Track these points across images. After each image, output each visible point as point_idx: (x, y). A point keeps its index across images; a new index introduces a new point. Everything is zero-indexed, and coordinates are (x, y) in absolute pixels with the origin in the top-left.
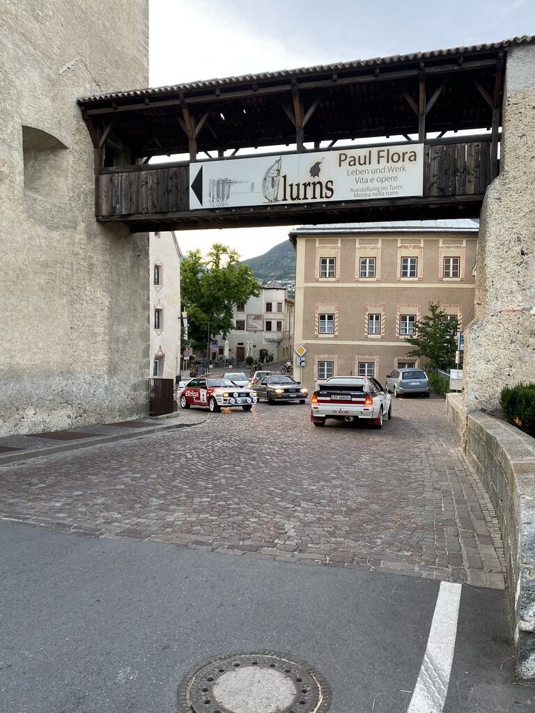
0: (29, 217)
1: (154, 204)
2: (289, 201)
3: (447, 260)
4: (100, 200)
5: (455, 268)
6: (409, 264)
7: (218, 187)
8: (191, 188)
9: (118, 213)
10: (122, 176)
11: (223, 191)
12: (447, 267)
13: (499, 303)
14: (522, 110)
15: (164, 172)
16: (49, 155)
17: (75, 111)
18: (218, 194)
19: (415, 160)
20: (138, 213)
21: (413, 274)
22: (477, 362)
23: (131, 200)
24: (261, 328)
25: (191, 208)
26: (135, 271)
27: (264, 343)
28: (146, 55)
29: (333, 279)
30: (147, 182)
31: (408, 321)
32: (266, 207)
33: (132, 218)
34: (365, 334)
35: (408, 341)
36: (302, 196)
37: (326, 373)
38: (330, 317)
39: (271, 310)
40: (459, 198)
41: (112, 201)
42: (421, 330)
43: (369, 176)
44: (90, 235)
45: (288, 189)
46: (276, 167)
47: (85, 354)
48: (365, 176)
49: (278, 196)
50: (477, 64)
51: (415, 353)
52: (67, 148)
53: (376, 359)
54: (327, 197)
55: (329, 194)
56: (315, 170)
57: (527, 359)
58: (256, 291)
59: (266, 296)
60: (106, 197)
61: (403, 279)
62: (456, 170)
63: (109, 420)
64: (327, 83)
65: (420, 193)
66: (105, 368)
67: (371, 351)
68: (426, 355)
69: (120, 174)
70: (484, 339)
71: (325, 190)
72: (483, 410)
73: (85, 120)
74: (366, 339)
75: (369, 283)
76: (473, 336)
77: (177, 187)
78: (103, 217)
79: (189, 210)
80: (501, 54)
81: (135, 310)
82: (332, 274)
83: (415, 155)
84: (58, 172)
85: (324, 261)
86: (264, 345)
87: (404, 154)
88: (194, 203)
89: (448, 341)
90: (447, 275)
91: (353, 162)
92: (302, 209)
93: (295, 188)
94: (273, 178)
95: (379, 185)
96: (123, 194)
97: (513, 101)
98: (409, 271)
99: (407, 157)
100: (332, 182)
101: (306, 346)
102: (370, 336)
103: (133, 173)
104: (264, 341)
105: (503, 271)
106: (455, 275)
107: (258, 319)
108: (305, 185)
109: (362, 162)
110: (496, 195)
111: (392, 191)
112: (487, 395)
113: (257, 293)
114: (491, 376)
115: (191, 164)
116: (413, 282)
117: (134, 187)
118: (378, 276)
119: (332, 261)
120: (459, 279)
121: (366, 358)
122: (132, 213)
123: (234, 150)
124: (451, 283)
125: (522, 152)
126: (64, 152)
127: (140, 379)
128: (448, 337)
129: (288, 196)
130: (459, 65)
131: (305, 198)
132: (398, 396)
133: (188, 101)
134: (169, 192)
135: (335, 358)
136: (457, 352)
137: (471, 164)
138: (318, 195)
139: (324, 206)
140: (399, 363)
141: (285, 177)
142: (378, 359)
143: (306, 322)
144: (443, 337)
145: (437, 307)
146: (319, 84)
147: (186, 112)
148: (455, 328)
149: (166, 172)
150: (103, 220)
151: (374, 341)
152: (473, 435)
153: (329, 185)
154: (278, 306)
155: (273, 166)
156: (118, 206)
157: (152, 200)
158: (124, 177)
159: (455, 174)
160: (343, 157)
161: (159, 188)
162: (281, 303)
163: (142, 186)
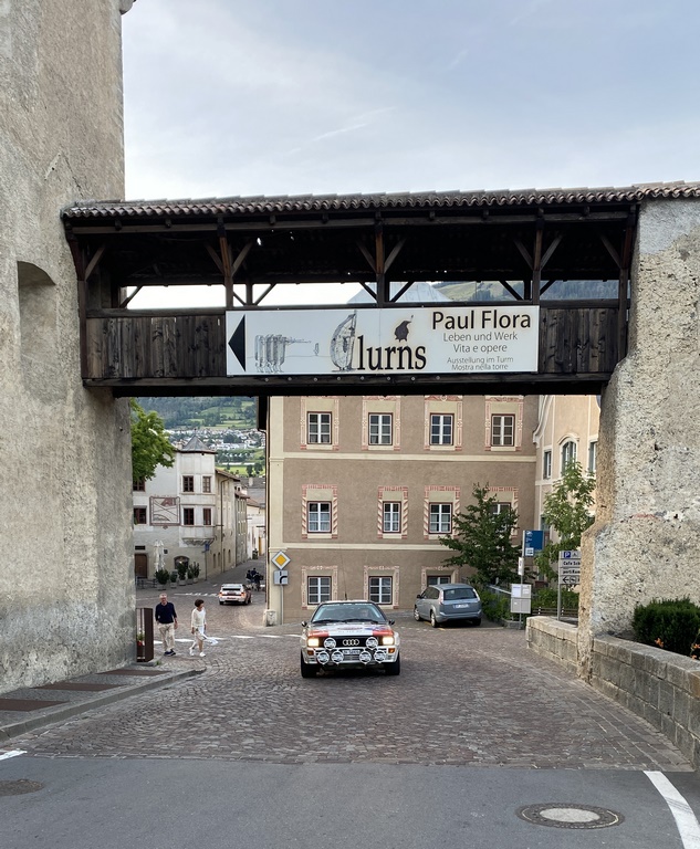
0: (27, 388)
1: (172, 365)
2: (368, 371)
3: (496, 420)
4: (89, 356)
5: (508, 431)
6: (442, 425)
7: (268, 346)
8: (228, 347)
9: (117, 374)
10: (122, 322)
11: (275, 353)
12: (497, 431)
13: (630, 507)
14: (657, 278)
15: (187, 321)
16: (27, 293)
17: (57, 230)
18: (268, 356)
19: (529, 325)
20: (148, 376)
21: (447, 441)
22: (604, 577)
23: (137, 358)
24: (174, 520)
25: (230, 372)
26: (118, 453)
27: (182, 545)
29: (329, 447)
30: (161, 334)
31: (440, 513)
32: (335, 376)
33: (137, 384)
34: (379, 533)
35: (445, 542)
36: (384, 364)
37: (319, 594)
38: (325, 507)
39: (192, 489)
40: (580, 376)
41: (107, 358)
42: (463, 526)
43: (471, 344)
44: (78, 408)
45: (366, 354)
46: (348, 324)
47: (77, 576)
48: (466, 343)
49: (351, 363)
50: (605, 216)
51: (454, 561)
52: (54, 284)
53: (395, 571)
54: (417, 368)
55: (420, 363)
56: (402, 331)
57: (660, 571)
58: (166, 456)
59: (184, 465)
60: (98, 351)
61: (433, 448)
62: (578, 342)
63: (102, 668)
64: (422, 221)
65: (534, 368)
66: (95, 594)
67: (387, 558)
68: (472, 565)
69: (119, 320)
71: (414, 359)
72: (611, 633)
73: (69, 241)
74: (381, 540)
75: (383, 454)
76: (599, 545)
77: (207, 343)
78: (93, 379)
79: (225, 376)
80: (633, 208)
81: (120, 510)
82: (327, 439)
83: (529, 320)
84: (42, 319)
85: (313, 418)
86: (183, 549)
87: (515, 318)
88: (233, 367)
89: (501, 543)
90: (496, 442)
91: (452, 323)
92: (384, 381)
93: (375, 354)
94: (345, 339)
95: (485, 355)
96: (125, 349)
97: (646, 266)
98: (441, 435)
99: (518, 321)
100: (424, 348)
101: (289, 552)
102: (385, 536)
103: (140, 320)
104: (181, 542)
105: (634, 469)
106: (508, 442)
107: (171, 504)
108: (389, 351)
109: (463, 325)
110: (628, 378)
111: (499, 364)
112: (615, 615)
113: (169, 459)
114: (620, 592)
115: (227, 313)
116: (447, 453)
117: (142, 339)
118: (396, 442)
119: (326, 418)
120: (513, 449)
121: (380, 570)
122: (139, 375)
123: (269, 285)
124: (501, 455)
125: (656, 329)
126: (49, 290)
127: (127, 609)
128: (501, 537)
129: (366, 364)
130: (584, 215)
131: (389, 367)
132: (438, 625)
133: (229, 227)
134: (195, 349)
135: (333, 570)
136: (520, 559)
137: (595, 333)
138: (405, 363)
139: (413, 379)
140: (428, 577)
141: (361, 338)
142: (397, 571)
143: (287, 515)
144: (494, 536)
145: (485, 492)
146: (411, 221)
147: (223, 241)
148: (511, 523)
149: (190, 321)
150: (94, 384)
151: (392, 543)
152: (606, 661)
153: (421, 352)
154: (205, 483)
155: (345, 323)
156: (117, 366)
157: (170, 360)
158: (125, 324)
159: (576, 346)
160: (438, 317)
161: (181, 342)
162: (209, 478)
163: (155, 338)
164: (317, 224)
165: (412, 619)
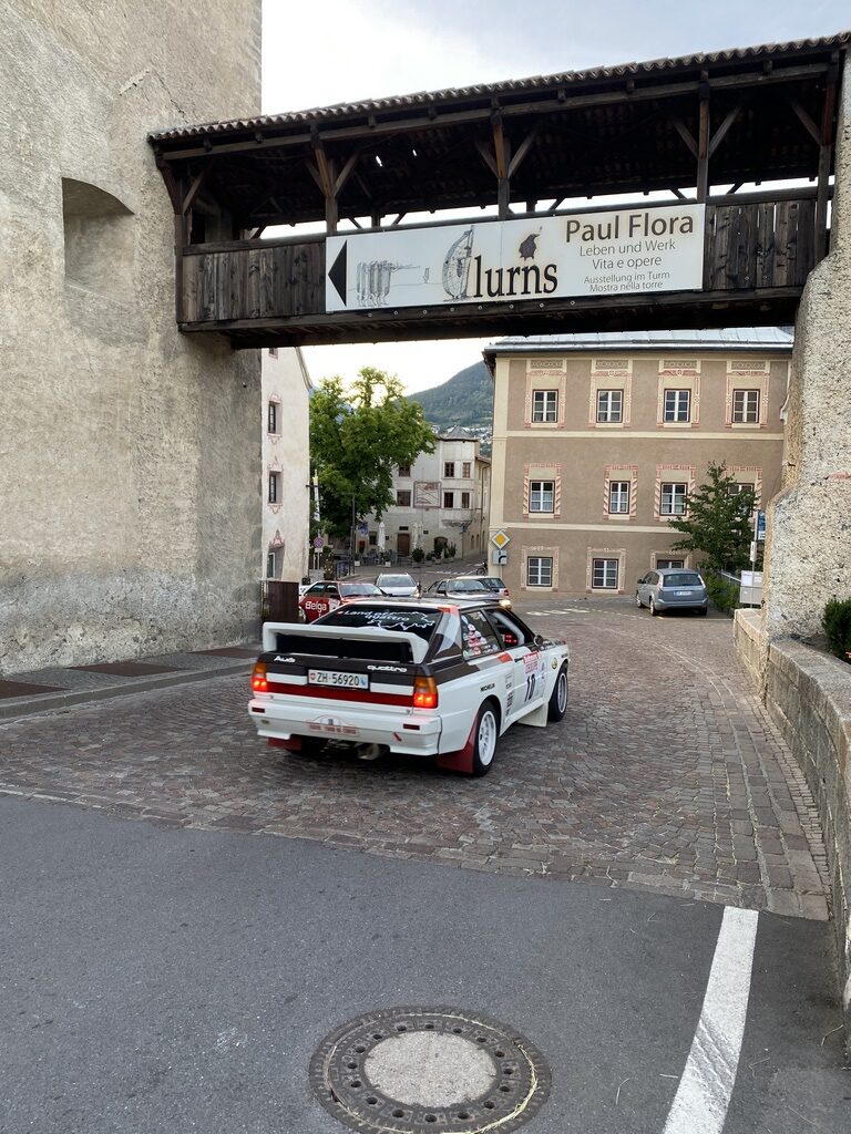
0: (74, 323)
1: (269, 303)
2: (486, 298)
3: (739, 395)
4: (185, 298)
5: (752, 407)
6: (677, 401)
7: (372, 275)
8: (328, 278)
9: (212, 316)
10: (218, 258)
11: (379, 282)
12: (739, 406)
13: (824, 464)
15: (285, 251)
16: (104, 224)
17: (145, 154)
18: (371, 287)
19: (691, 230)
20: (243, 317)
21: (683, 417)
22: (786, 559)
23: (233, 297)
24: (435, 503)
25: (329, 309)
26: (239, 410)
27: (441, 526)
28: (258, 64)
29: (554, 425)
30: (258, 269)
31: (674, 494)
32: (446, 307)
33: (234, 326)
34: (605, 513)
35: (674, 524)
36: (506, 289)
37: (540, 576)
38: (548, 487)
39: (452, 475)
40: (761, 293)
41: (203, 298)
42: (694, 507)
43: (615, 257)
44: (168, 354)
45: (484, 278)
46: (464, 243)
47: (161, 542)
48: (608, 257)
49: (467, 290)
50: (795, 72)
51: (684, 545)
52: (132, 213)
53: (622, 554)
54: (546, 291)
55: (550, 285)
56: (528, 248)
58: (429, 444)
59: (445, 452)
60: (194, 292)
61: (666, 425)
62: (757, 248)
63: (197, 646)
64: (550, 105)
65: (697, 284)
66: (192, 564)
67: (614, 540)
68: (703, 548)
69: (216, 255)
70: (798, 522)
71: (543, 281)
72: (795, 637)
73: (160, 168)
74: (606, 521)
75: (611, 432)
76: (780, 516)
77: (305, 276)
78: (189, 323)
79: (324, 313)
80: (835, 56)
81: (239, 473)
82: (552, 417)
83: (691, 223)
84: (119, 253)
85: (539, 396)
86: (442, 530)
87: (672, 221)
88: (333, 302)
89: (738, 526)
90: (738, 418)
91: (589, 235)
92: (506, 310)
93: (495, 277)
94: (459, 261)
95: (632, 271)
96: (221, 287)
98: (676, 412)
99: (677, 225)
100: (554, 267)
101: (508, 532)
102: (611, 517)
103: (237, 254)
104: (441, 523)
105: (831, 411)
106: (752, 418)
107: (432, 488)
108: (512, 272)
109: (604, 234)
110: (824, 288)
111: (651, 281)
112: (802, 612)
113: (431, 447)
114: (809, 581)
115: (328, 239)
116: (683, 430)
117: (238, 276)
118: (627, 419)
119: (552, 396)
120: (758, 426)
121: (605, 552)
122: (234, 317)
123: (397, 215)
124: (743, 432)
126: (127, 220)
127: (247, 581)
128: (738, 519)
129: (484, 290)
130: (766, 74)
131: (512, 293)
132: (657, 613)
133: (325, 136)
134: (293, 283)
135: (554, 551)
136: (753, 543)
137: (783, 236)
138: (532, 287)
139: (542, 305)
140: (658, 561)
141: (479, 259)
142: (624, 554)
143: (508, 494)
144: (730, 519)
145: (721, 471)
146: (536, 107)
147: (320, 154)
148: (750, 505)
149: (288, 252)
150: (189, 329)
151: (619, 524)
152: (778, 676)
153: (551, 272)
154: (465, 468)
155: (460, 241)
156: (212, 307)
157: (267, 297)
158: (222, 260)
159: (755, 254)
160: (573, 227)
161: (278, 277)
162: (469, 464)
163: (251, 274)
164: (422, 123)
165: (633, 606)
